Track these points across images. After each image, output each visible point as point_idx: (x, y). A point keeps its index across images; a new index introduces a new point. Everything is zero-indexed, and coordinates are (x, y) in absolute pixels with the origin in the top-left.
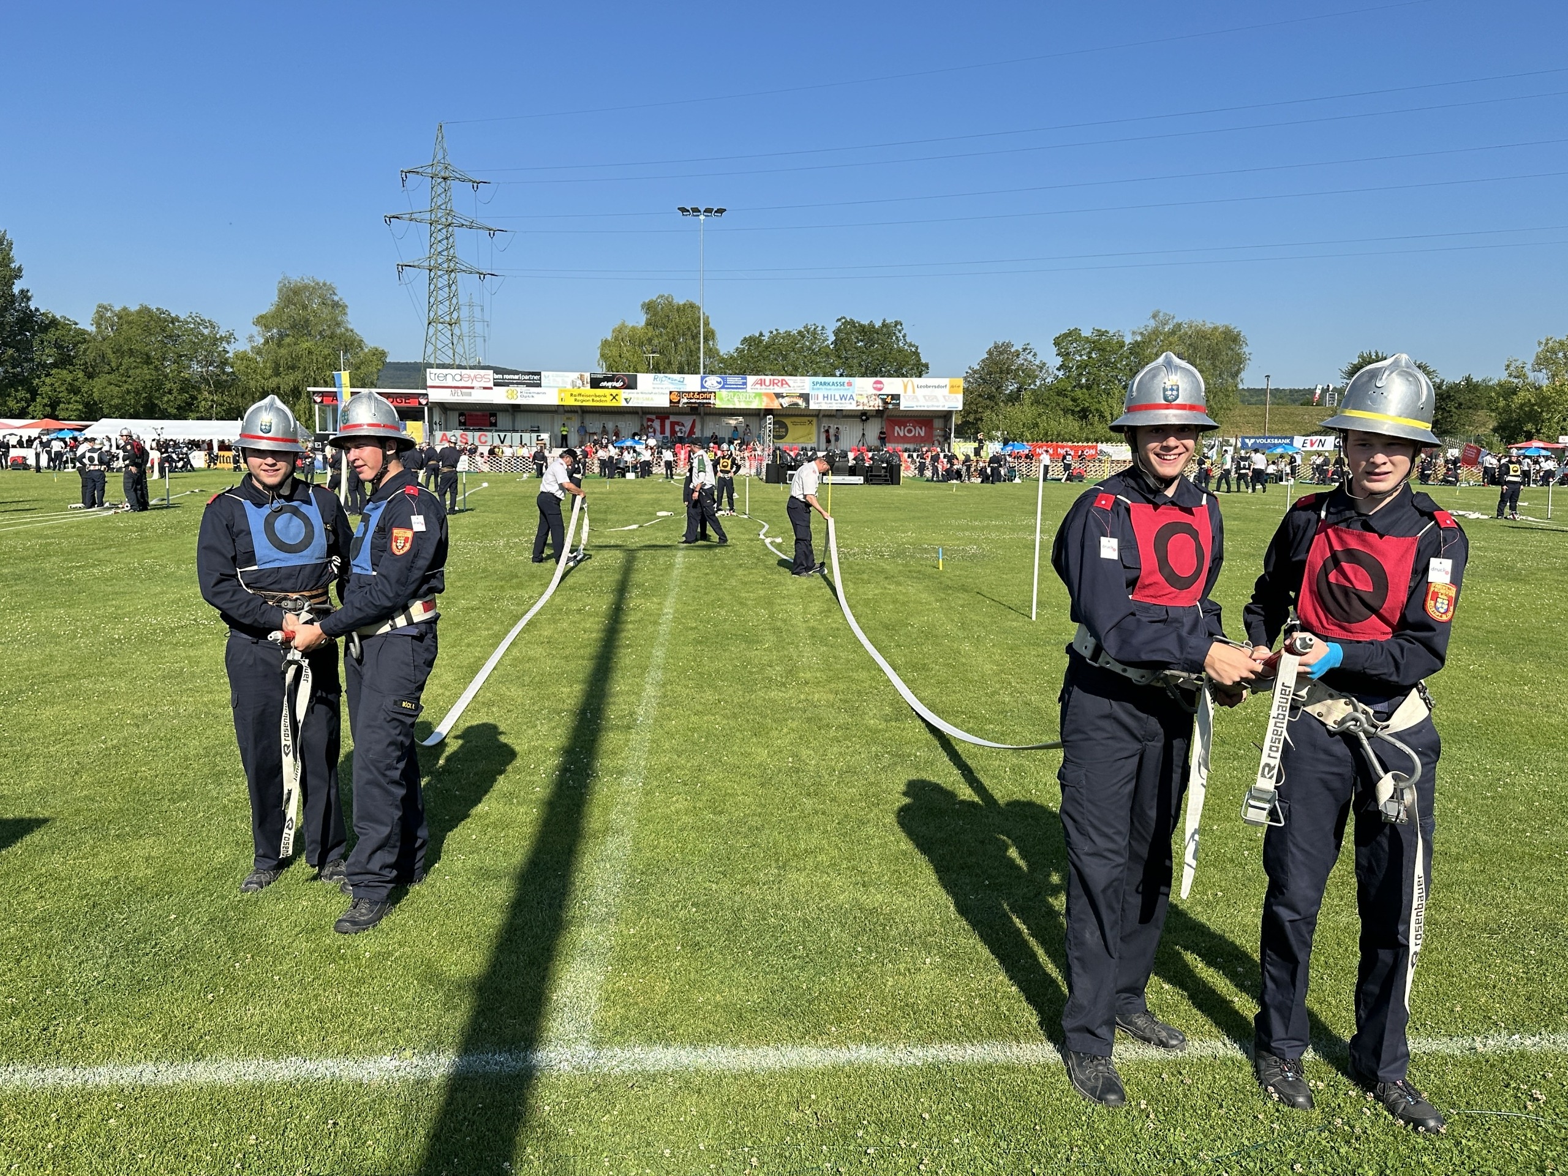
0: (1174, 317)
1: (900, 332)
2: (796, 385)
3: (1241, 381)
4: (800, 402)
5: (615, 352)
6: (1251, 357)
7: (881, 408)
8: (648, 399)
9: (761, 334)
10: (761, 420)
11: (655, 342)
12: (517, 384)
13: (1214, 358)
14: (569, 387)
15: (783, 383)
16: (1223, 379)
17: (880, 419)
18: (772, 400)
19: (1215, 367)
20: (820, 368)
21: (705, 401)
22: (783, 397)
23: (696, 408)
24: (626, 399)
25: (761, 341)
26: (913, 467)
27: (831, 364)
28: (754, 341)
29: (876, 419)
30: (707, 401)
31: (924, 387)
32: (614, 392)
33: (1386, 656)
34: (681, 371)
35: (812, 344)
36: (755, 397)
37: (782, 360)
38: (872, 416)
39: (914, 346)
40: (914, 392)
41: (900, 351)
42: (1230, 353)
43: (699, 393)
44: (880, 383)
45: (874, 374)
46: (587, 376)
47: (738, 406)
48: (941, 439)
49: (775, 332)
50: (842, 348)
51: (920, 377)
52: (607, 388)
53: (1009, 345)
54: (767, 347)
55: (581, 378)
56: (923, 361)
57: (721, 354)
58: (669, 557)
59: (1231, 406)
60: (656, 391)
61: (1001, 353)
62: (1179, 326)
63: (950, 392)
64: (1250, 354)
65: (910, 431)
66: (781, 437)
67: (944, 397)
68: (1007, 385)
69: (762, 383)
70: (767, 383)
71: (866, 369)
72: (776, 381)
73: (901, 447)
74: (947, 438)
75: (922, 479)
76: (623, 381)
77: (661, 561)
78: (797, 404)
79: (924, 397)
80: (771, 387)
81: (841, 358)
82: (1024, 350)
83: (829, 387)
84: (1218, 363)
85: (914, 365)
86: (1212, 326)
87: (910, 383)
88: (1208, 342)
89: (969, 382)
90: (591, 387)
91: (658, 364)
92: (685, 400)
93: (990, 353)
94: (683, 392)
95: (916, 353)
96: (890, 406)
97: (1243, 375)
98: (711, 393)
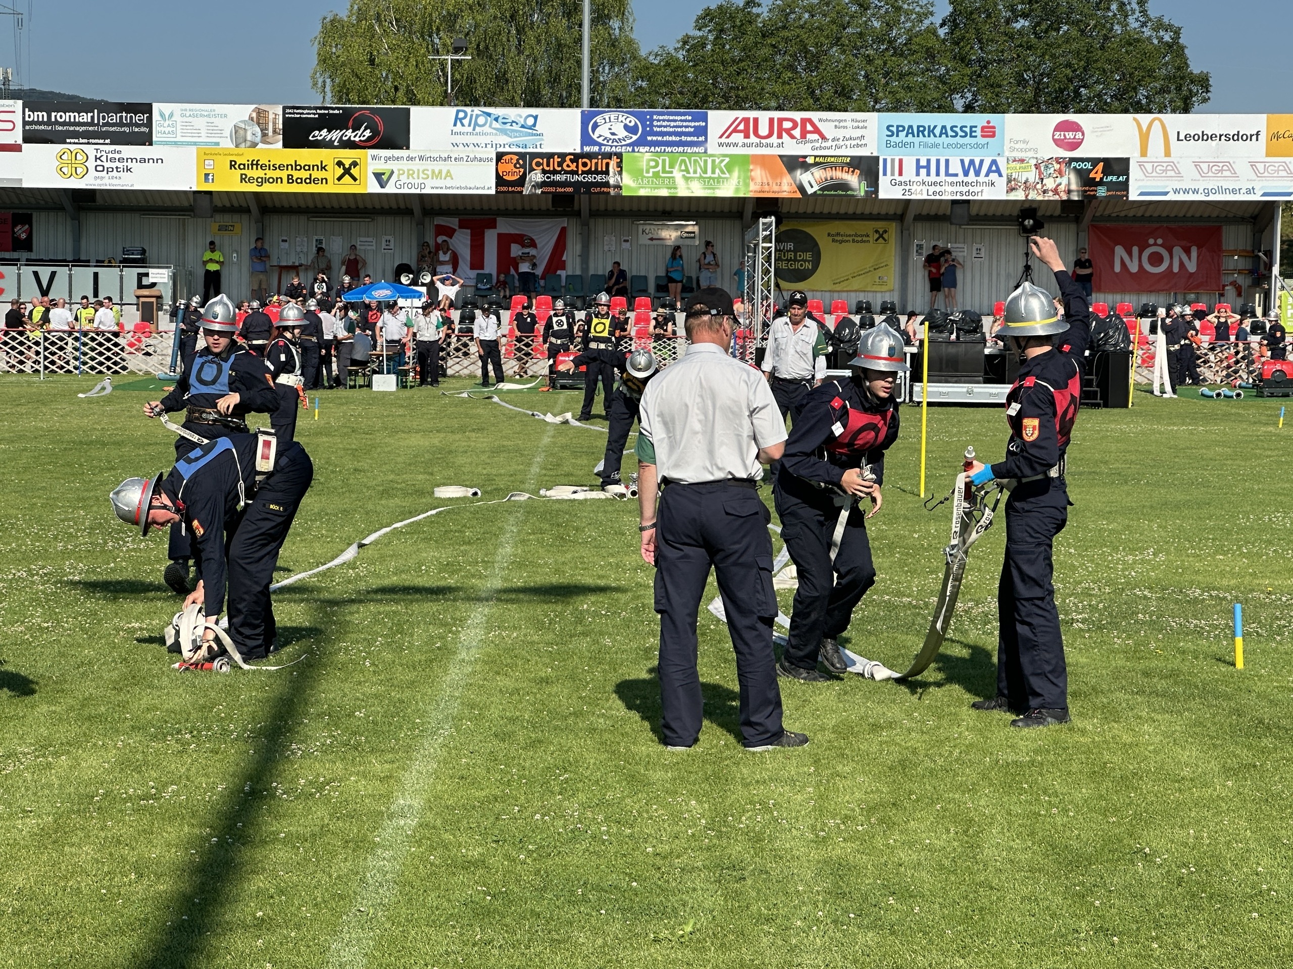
2: (840, 133)
4: (853, 179)
5: (358, 51)
7: (1075, 197)
8: (438, 175)
10: (745, 228)
11: (466, 22)
12: (88, 135)
14: (227, 144)
15: (807, 129)
17: (1073, 227)
18: (775, 175)
20: (909, 89)
21: (590, 178)
22: (806, 167)
23: (569, 198)
24: (378, 176)
25: (751, 20)
27: (941, 79)
28: (732, 18)
29: (1063, 227)
30: (599, 178)
31: (1195, 138)
32: (347, 155)
34: (533, 100)
35: (889, 26)
36: (729, 168)
37: (808, 68)
38: (1052, 219)
39: (1168, 28)
40: (1168, 153)
41: (1132, 42)
43: (576, 157)
44: (1075, 127)
45: (1058, 104)
46: (276, 114)
47: (683, 192)
48: (1244, 281)
50: (972, 35)
51: (1186, 110)
52: (329, 145)
54: (766, 35)
55: (260, 118)
57: (643, 53)
58: (444, 624)
60: (461, 152)
63: (1269, 153)
65: (1156, 259)
66: (802, 276)
70: (764, 130)
71: (1038, 91)
73: (1132, 301)
74: (1260, 278)
76: (372, 127)
77: (419, 636)
78: (844, 186)
80: (774, 139)
81: (969, 64)
83: (932, 139)
85: (1168, 78)
87: (1157, 127)
90: (285, 145)
91: (471, 80)
92: (537, 176)
94: (534, 155)
95: (1175, 48)
96: (1102, 192)
98: (609, 156)
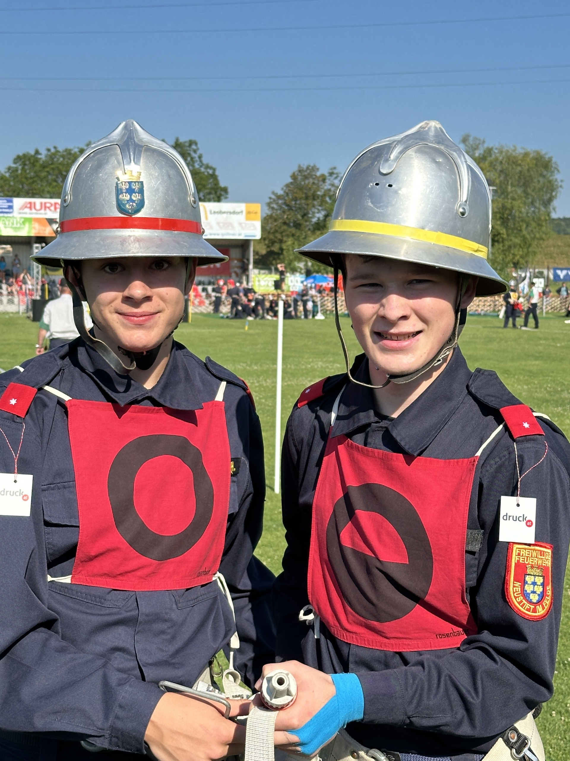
0: (484, 142)
1: (195, 151)
3: (554, 209)
6: (563, 184)
9: (37, 152)
10: (28, 248)
13: (526, 185)
15: (57, 207)
16: (535, 207)
18: (44, 227)
19: (527, 194)
25: (37, 160)
26: (207, 302)
28: (29, 159)
31: (218, 212)
33: (447, 690)
36: (24, 223)
39: (211, 168)
40: (207, 219)
42: (541, 179)
47: (3, 233)
48: (239, 271)
49: (53, 150)
51: (218, 201)
53: (314, 169)
54: (44, 166)
56: (222, 184)
59: (544, 236)
61: (306, 177)
62: (489, 151)
63: (247, 219)
64: (562, 181)
67: (240, 224)
68: (314, 213)
69: (31, 206)
70: (38, 206)
72: (48, 205)
74: (245, 269)
75: (216, 315)
79: (218, 223)
80: (43, 211)
82: (331, 174)
84: (529, 191)
85: (212, 189)
86: (522, 151)
88: (519, 168)
89: (273, 208)
93: (294, 177)
95: (214, 176)
97: (555, 203)
